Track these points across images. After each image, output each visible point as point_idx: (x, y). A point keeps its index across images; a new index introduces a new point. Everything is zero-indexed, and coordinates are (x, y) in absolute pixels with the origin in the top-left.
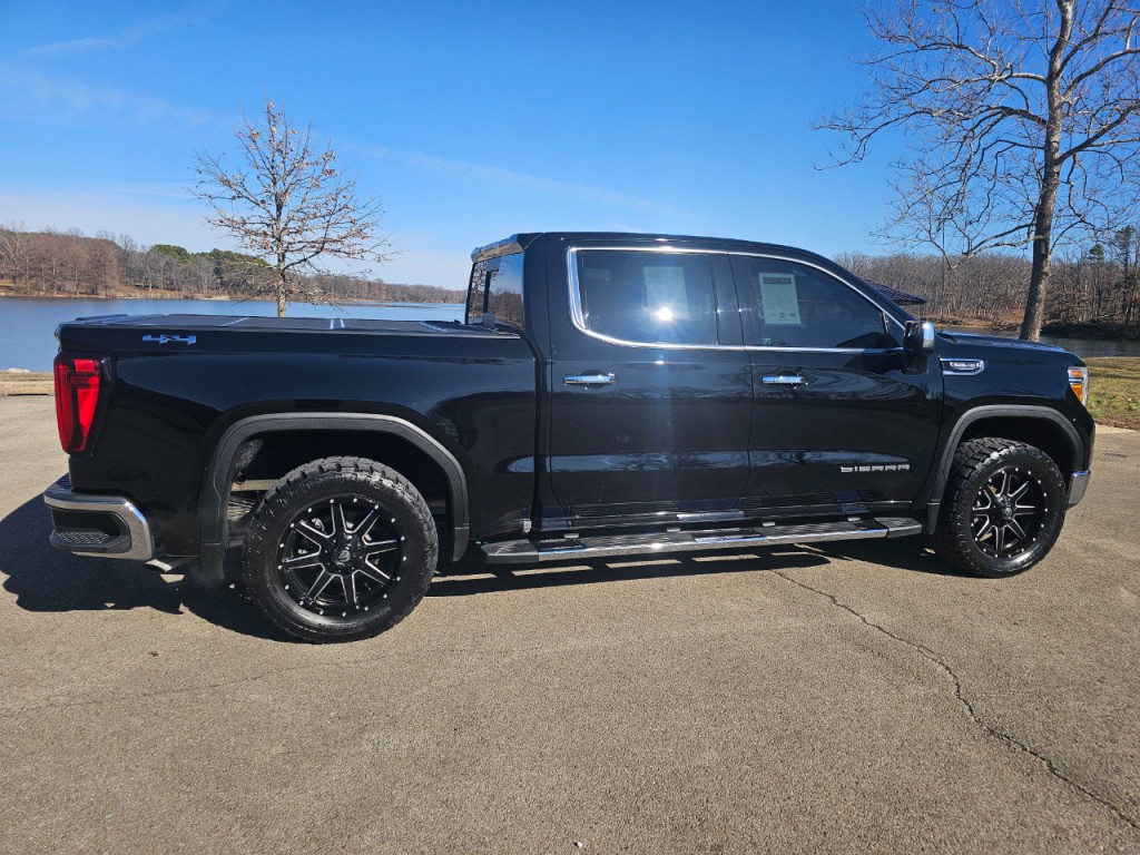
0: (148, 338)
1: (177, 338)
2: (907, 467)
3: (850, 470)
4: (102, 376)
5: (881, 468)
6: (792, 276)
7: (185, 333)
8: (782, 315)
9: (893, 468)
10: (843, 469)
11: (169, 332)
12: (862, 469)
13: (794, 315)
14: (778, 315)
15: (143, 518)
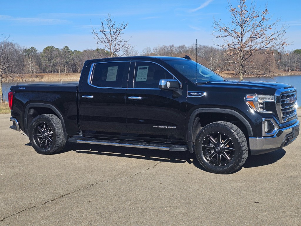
0: (19, 88)
1: (23, 88)
2: (176, 127)
3: (156, 126)
4: (13, 95)
5: (166, 127)
6: (148, 67)
8: (142, 79)
9: (171, 127)
10: (154, 126)
11: (22, 87)
12: (160, 127)
13: (145, 78)
14: (140, 79)
15: (18, 123)
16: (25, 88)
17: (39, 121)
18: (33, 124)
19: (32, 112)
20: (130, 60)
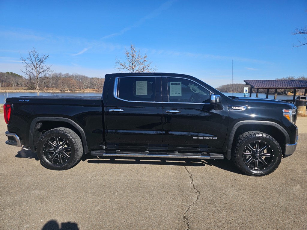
0: (20, 100)
1: (26, 100)
2: (217, 138)
3: (196, 138)
4: (11, 108)
5: (207, 138)
6: (181, 83)
7: (27, 99)
8: (176, 93)
9: (212, 138)
10: (194, 138)
11: (24, 99)
12: (200, 138)
13: (180, 93)
14: (174, 94)
15: (18, 138)
16: (28, 101)
17: (52, 136)
18: (44, 139)
19: (39, 126)
20: (160, 76)
